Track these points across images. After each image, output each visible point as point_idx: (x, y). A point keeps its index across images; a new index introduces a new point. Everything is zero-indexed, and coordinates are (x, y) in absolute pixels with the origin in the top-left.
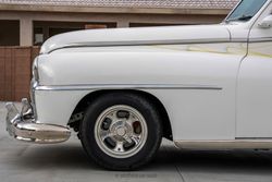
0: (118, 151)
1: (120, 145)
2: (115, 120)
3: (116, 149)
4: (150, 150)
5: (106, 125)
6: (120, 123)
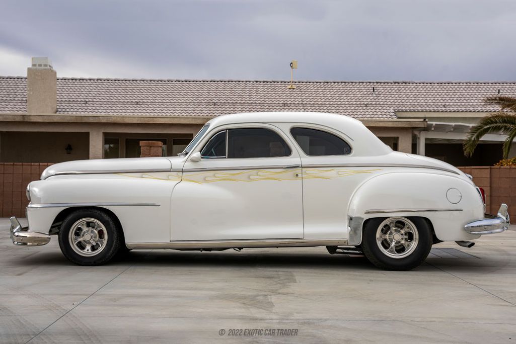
0: (87, 252)
1: (88, 247)
2: (85, 229)
3: (86, 250)
4: (110, 250)
5: (78, 233)
6: (88, 231)
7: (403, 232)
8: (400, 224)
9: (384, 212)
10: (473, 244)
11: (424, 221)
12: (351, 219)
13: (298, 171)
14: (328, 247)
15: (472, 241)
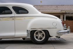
7: (42, 34)
8: (41, 32)
9: (36, 29)
10: (60, 37)
11: (47, 31)
12: (27, 31)
13: (14, 18)
14: (23, 38)
15: (60, 36)
